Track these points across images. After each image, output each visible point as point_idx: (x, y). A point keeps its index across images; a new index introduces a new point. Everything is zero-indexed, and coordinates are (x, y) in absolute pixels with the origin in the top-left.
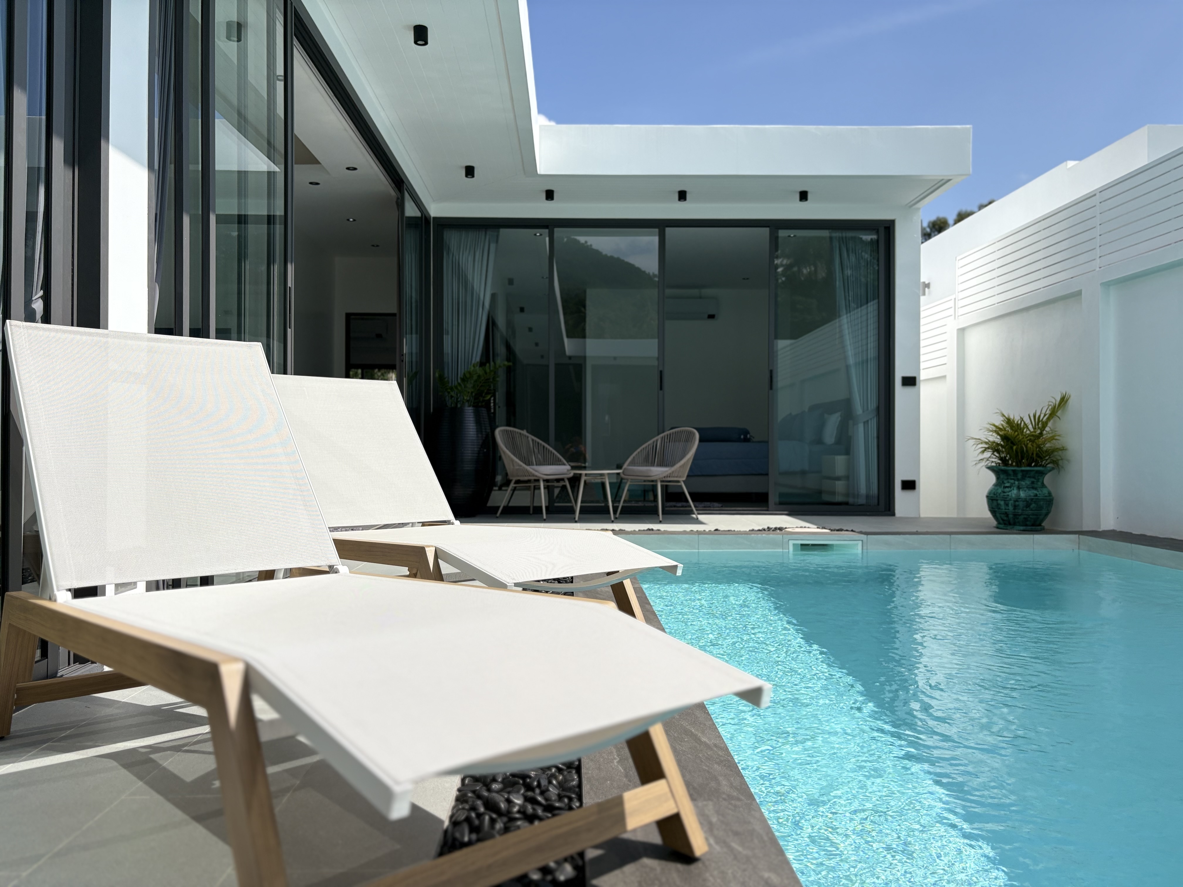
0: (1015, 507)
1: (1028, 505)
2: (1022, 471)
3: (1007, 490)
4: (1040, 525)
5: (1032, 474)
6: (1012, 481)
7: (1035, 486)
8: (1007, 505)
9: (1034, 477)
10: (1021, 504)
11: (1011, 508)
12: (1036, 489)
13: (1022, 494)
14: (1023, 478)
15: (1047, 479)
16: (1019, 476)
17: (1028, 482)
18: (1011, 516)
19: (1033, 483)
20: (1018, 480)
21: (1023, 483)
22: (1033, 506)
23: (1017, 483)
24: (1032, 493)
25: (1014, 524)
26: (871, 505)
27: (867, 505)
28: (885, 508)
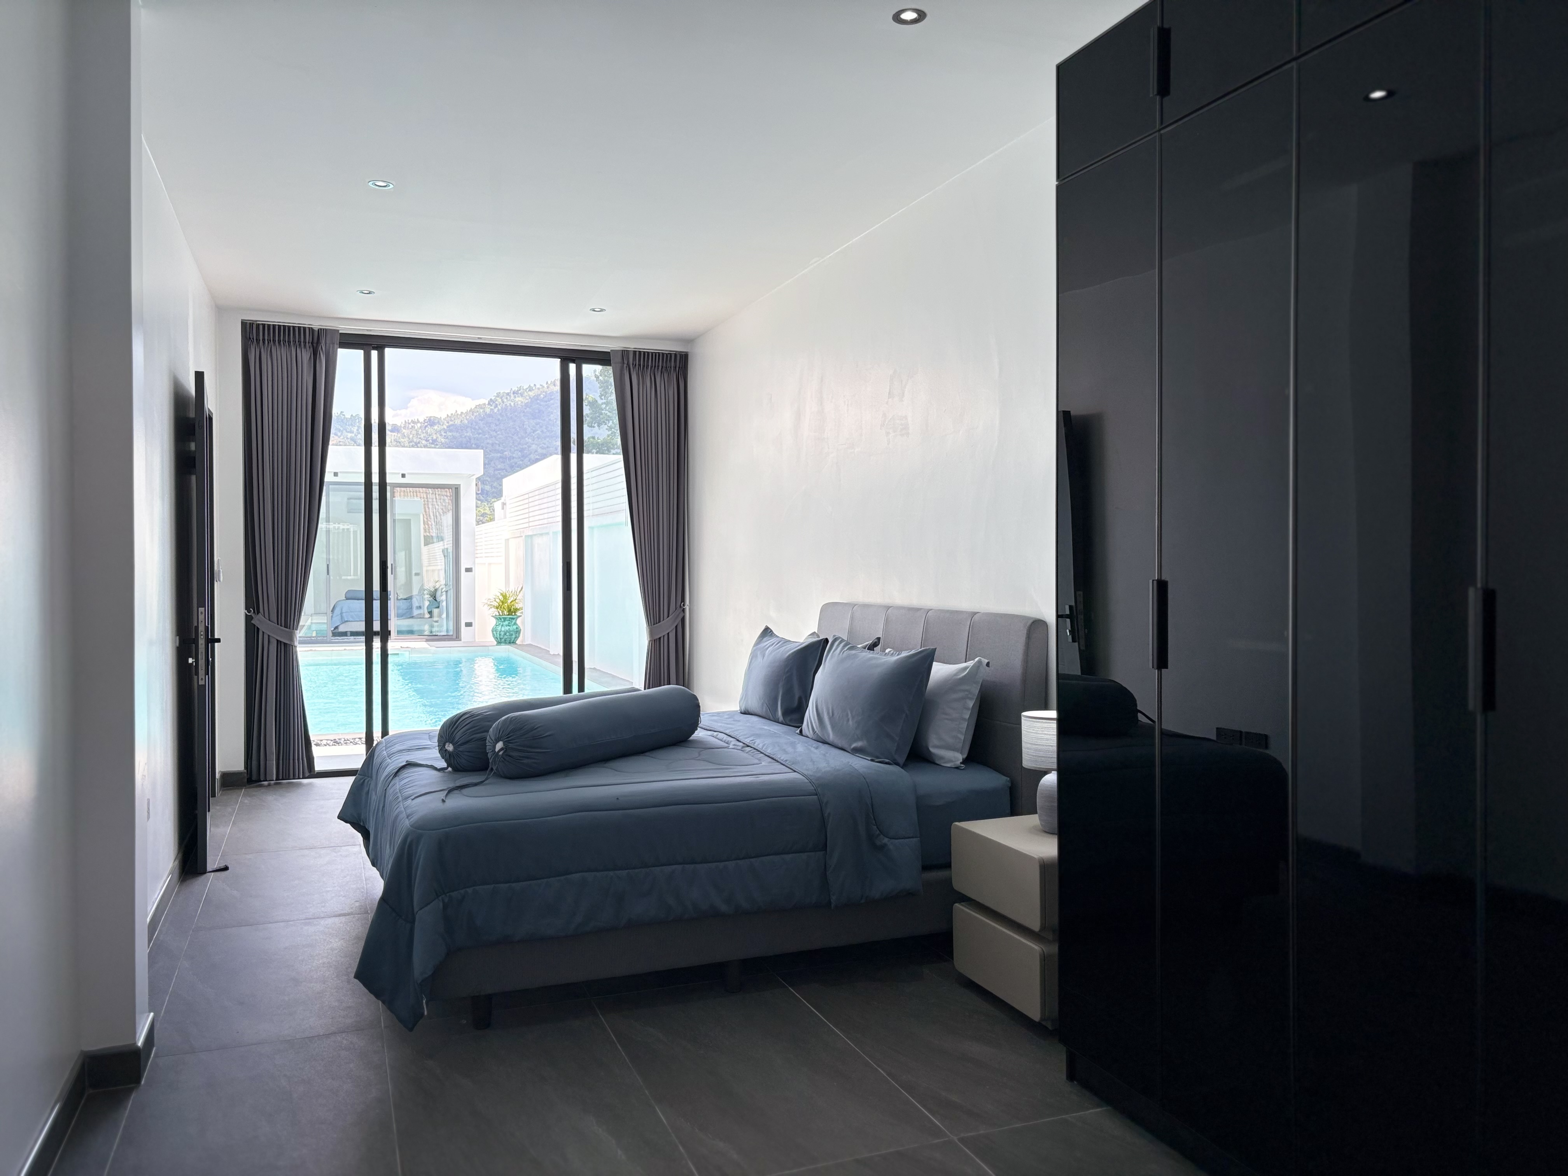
0: (500, 635)
1: (505, 634)
2: (503, 618)
3: (497, 627)
4: (515, 643)
5: (508, 619)
6: (500, 622)
7: (510, 624)
8: (497, 634)
9: (509, 620)
10: (502, 633)
11: (498, 635)
12: (510, 626)
13: (503, 629)
14: (504, 621)
15: (519, 621)
16: (503, 620)
17: (507, 623)
18: (499, 639)
19: (509, 623)
20: (502, 622)
21: (504, 623)
22: (508, 634)
23: (502, 623)
24: (507, 628)
25: (501, 643)
26: (449, 635)
27: (447, 635)
28: (457, 637)
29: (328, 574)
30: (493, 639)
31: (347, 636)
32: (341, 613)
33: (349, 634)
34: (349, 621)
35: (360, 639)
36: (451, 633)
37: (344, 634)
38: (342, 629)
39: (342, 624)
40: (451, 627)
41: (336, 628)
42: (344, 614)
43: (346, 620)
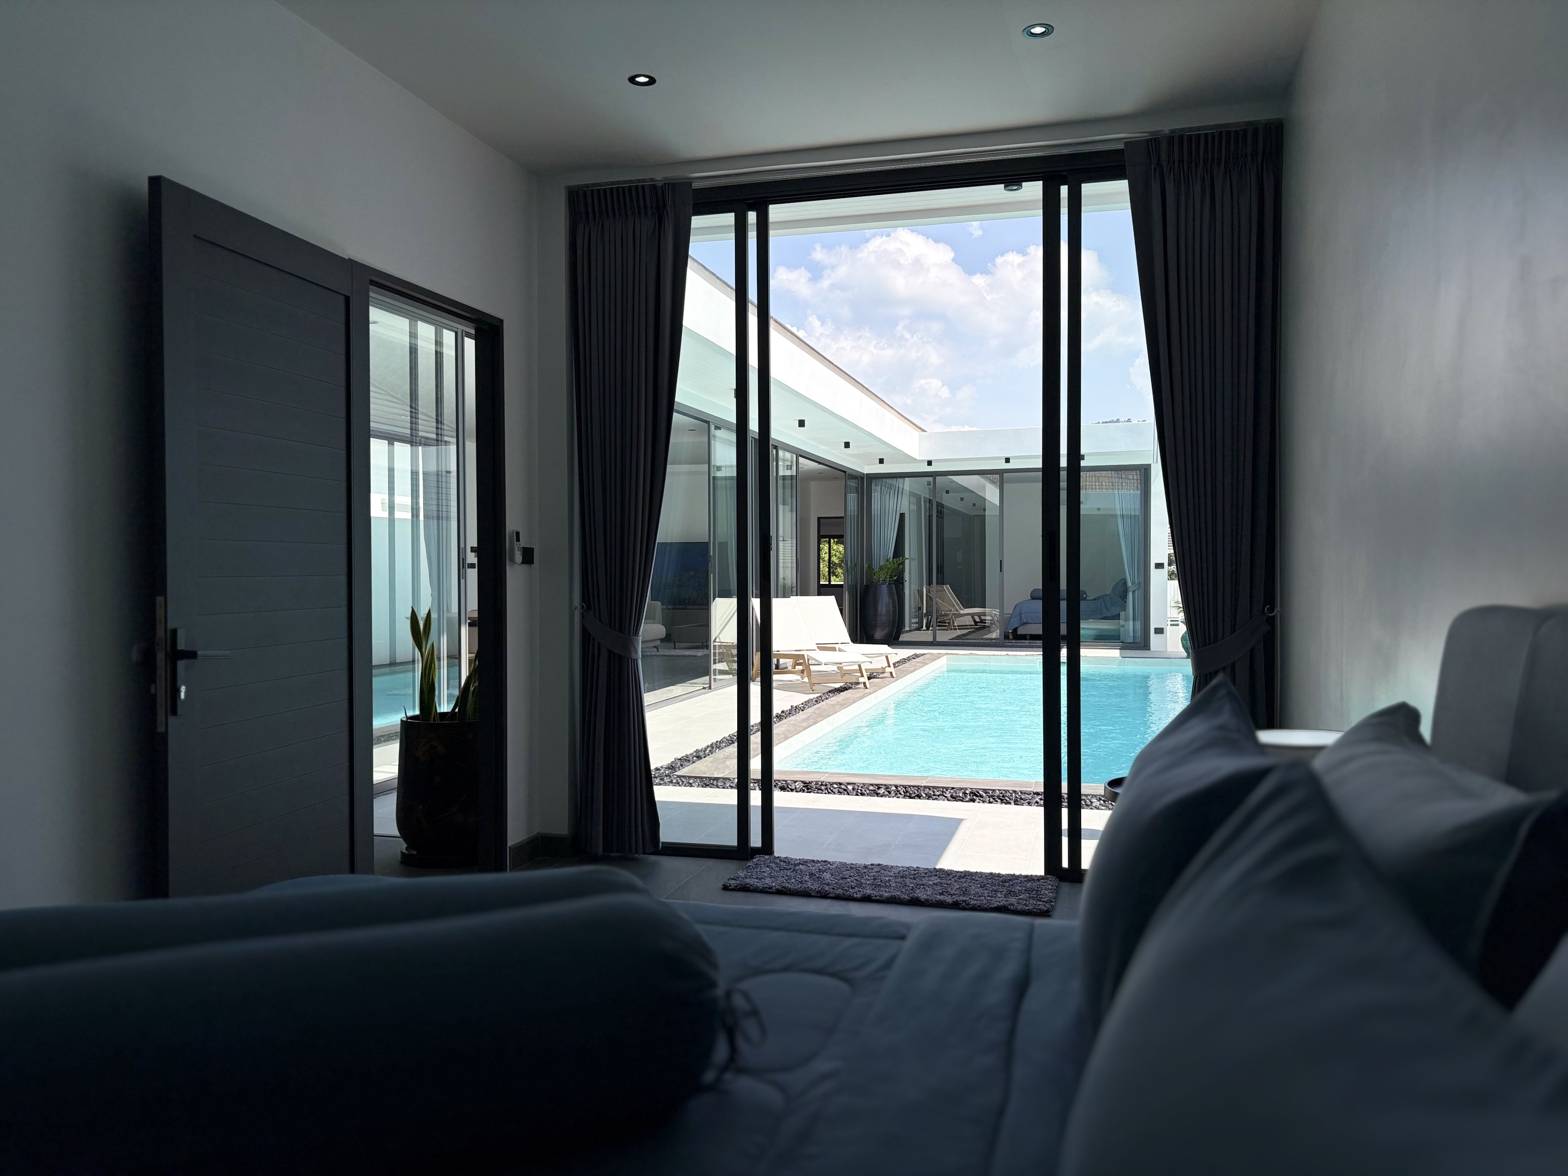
26: (1136, 643)
27: (1134, 643)
28: (1144, 645)
29: (1001, 571)
30: (1183, 650)
31: (1026, 639)
32: (1020, 614)
33: (1028, 637)
34: (1028, 623)
35: (1036, 643)
36: (1139, 640)
37: (1023, 637)
38: (1021, 631)
39: (1020, 626)
40: (1139, 634)
41: (1015, 630)
42: (1023, 615)
43: (1025, 621)
